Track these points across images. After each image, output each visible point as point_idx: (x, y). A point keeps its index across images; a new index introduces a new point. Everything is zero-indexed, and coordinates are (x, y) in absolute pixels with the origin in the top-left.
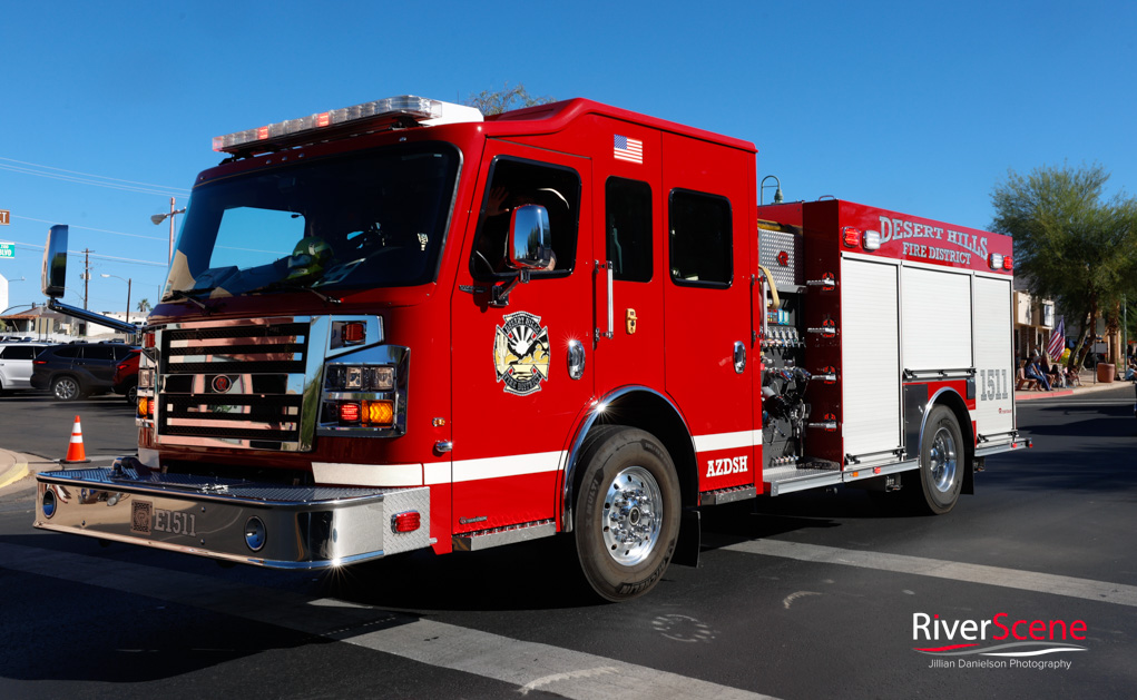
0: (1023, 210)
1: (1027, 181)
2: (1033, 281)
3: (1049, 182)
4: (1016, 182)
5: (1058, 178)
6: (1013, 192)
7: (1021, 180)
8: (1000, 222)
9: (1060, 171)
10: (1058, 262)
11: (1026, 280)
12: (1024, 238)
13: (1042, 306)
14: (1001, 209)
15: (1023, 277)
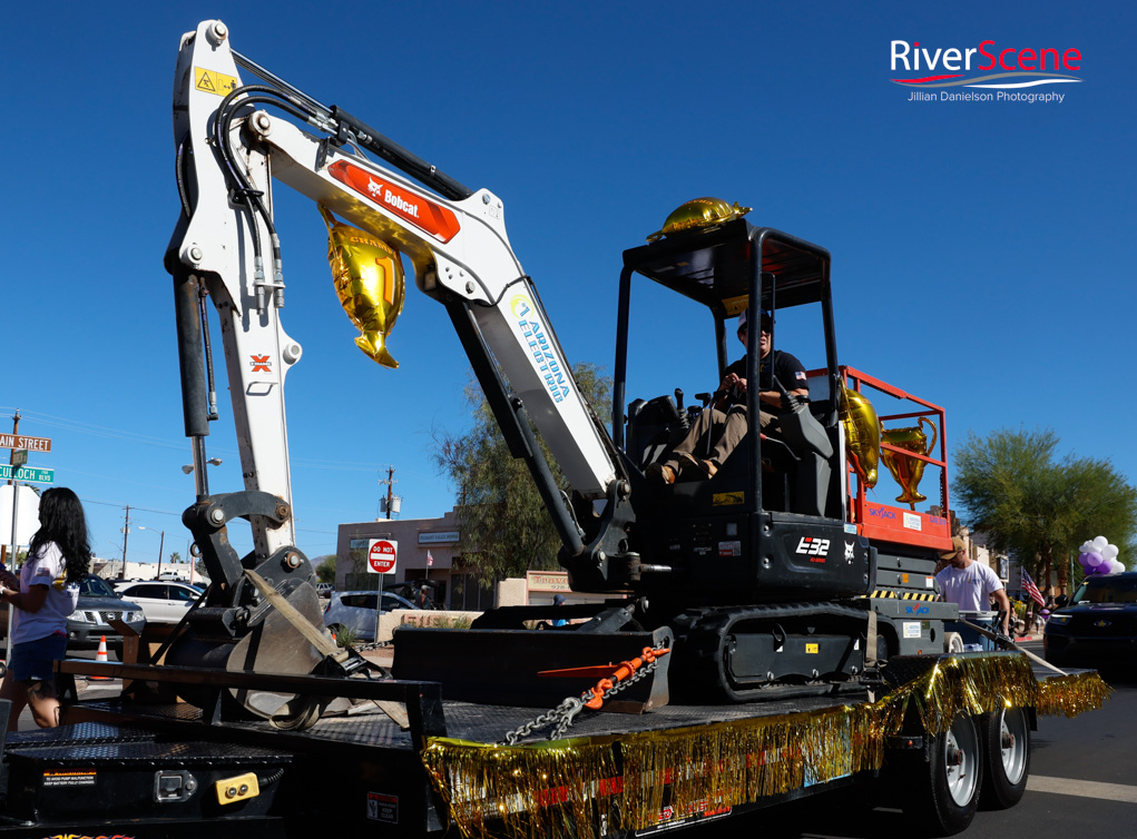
0: (982, 469)
1: (986, 442)
2: (992, 536)
3: (1005, 444)
4: (976, 442)
5: (1014, 440)
6: (972, 453)
7: (980, 441)
8: (961, 480)
9: (1016, 433)
10: (1016, 516)
11: (985, 535)
12: (983, 496)
13: (999, 559)
14: (961, 469)
15: (983, 532)
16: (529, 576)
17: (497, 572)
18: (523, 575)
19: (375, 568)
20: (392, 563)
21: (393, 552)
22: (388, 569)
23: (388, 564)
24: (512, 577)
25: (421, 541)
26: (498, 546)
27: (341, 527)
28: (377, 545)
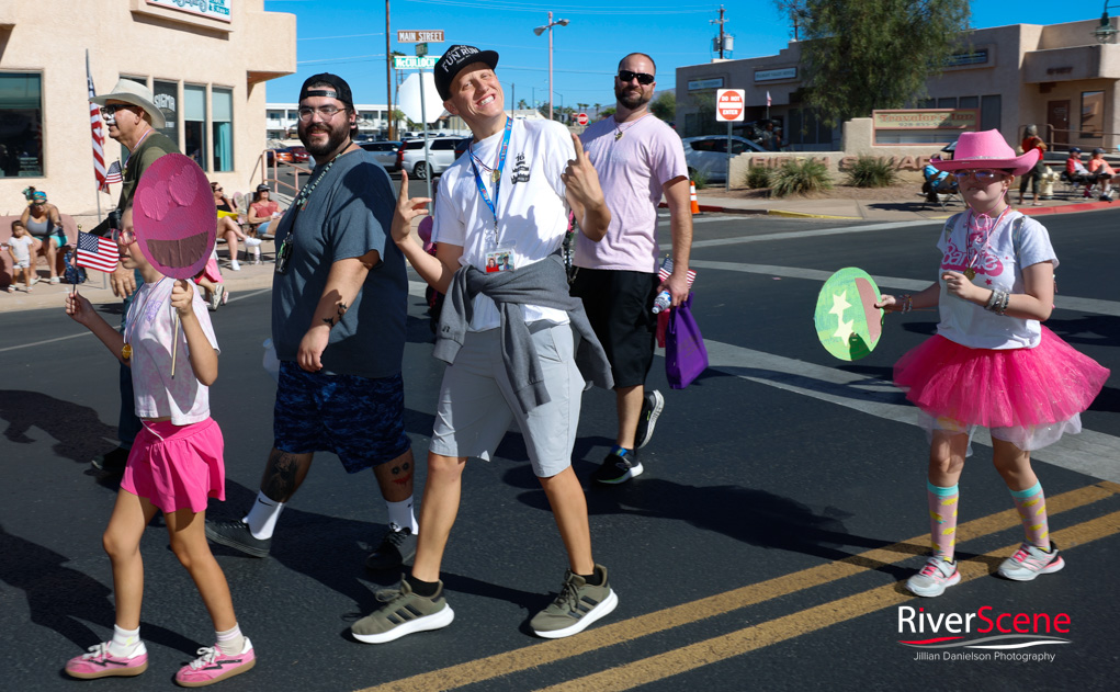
16: (876, 116)
17: (843, 113)
18: (869, 114)
19: (725, 116)
20: (740, 110)
21: (741, 101)
22: (736, 116)
23: (736, 112)
24: (858, 116)
25: (757, 79)
26: (843, 88)
27: (679, 71)
28: (725, 95)
